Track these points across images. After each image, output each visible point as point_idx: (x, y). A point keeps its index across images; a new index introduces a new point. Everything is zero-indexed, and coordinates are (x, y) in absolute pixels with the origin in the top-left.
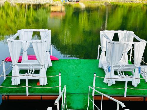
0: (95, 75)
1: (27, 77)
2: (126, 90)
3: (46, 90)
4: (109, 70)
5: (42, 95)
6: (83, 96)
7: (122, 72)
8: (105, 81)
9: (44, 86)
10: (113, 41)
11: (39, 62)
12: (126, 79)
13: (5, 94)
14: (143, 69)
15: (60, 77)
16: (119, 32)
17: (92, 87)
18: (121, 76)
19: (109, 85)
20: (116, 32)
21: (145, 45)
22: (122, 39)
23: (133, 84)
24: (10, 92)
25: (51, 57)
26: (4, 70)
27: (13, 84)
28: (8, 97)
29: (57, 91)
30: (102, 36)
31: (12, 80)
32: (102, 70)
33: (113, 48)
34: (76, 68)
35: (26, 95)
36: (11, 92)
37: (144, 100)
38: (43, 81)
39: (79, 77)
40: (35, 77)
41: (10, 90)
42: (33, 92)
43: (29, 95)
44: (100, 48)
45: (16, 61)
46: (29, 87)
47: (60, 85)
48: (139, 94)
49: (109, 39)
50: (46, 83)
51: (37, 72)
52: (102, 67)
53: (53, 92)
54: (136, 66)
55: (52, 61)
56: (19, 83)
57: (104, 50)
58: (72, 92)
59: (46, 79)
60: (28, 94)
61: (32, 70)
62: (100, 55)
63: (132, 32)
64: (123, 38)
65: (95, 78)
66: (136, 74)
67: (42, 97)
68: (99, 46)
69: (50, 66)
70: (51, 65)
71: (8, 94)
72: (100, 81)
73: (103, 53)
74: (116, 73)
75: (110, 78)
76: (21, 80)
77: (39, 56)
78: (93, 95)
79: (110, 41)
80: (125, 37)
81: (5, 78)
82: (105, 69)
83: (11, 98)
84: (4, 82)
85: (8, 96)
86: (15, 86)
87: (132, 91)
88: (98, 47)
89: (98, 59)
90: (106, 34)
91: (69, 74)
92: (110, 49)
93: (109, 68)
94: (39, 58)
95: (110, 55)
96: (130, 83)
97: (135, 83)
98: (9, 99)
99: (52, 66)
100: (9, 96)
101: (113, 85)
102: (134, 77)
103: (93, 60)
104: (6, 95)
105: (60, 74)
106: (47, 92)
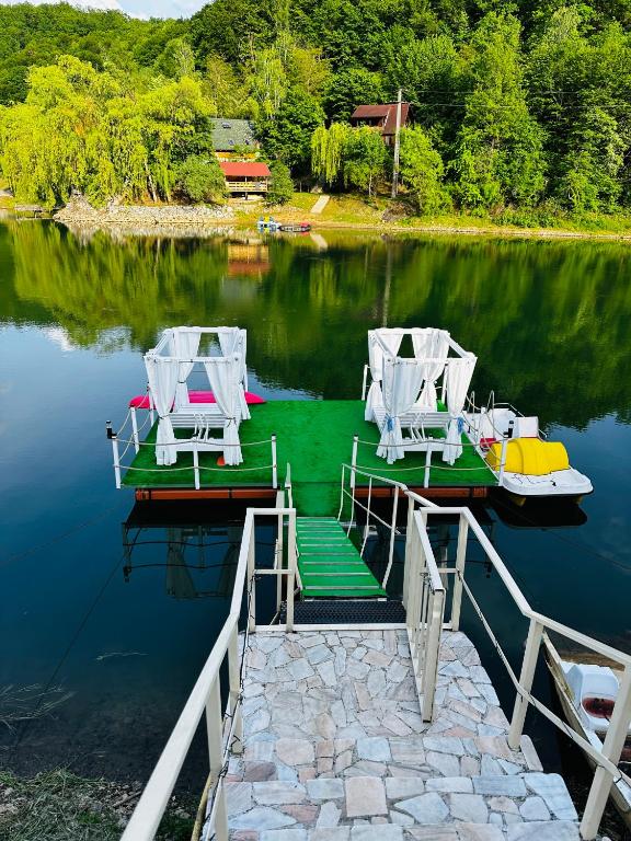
0: (356, 438)
1: (194, 446)
2: (427, 470)
3: (240, 475)
4: (390, 427)
5: (230, 489)
6: (328, 488)
7: (420, 431)
8: (379, 453)
9: (234, 467)
10: (399, 358)
11: (222, 411)
12: (429, 446)
13: (144, 486)
14: (472, 424)
15: (274, 445)
16: (415, 332)
17: (350, 465)
18: (417, 441)
19: (390, 462)
20: (407, 331)
21: (473, 365)
22: (422, 349)
23: (445, 459)
24: (155, 482)
25: (246, 394)
26: (135, 431)
27: (160, 462)
28: (150, 494)
29: (267, 477)
30: (373, 345)
31: (158, 453)
32: (373, 425)
33: (399, 375)
34: (309, 422)
35: (194, 489)
36: (159, 482)
37: (471, 495)
38: (233, 456)
39: (317, 444)
40: (211, 445)
41: (154, 477)
42: (210, 482)
43: (201, 489)
44: (369, 370)
45: (165, 408)
46: (200, 470)
47: (274, 463)
48: (459, 479)
49: (390, 353)
50: (239, 459)
51: (217, 433)
52: (374, 418)
53: (257, 479)
54: (452, 415)
55: (249, 405)
56: (174, 461)
57: (377, 377)
58: (302, 479)
59: (239, 449)
60: (198, 486)
61: (204, 430)
62: (368, 389)
63: (446, 333)
64: (424, 346)
65: (355, 444)
66: (453, 436)
67: (230, 494)
68: (366, 366)
69: (245, 418)
70: (247, 415)
71: (151, 486)
72: (369, 452)
73: (375, 385)
74: (406, 433)
75: (393, 446)
76: (178, 453)
77: (221, 394)
78: (353, 485)
79: (391, 358)
80: (429, 344)
81: (137, 449)
82: (380, 424)
83: (157, 495)
84: (136, 459)
85: (150, 490)
86: (164, 467)
87: (443, 473)
88: (363, 368)
89: (363, 398)
90: (383, 338)
91: (293, 438)
92: (391, 376)
93: (390, 421)
94: (222, 400)
95: (391, 391)
96: (437, 456)
97: (450, 456)
98: (154, 498)
99: (249, 417)
100: (153, 492)
101: (398, 462)
102: (448, 441)
103: (351, 402)
104: (145, 489)
105: (273, 438)
106: (243, 480)
